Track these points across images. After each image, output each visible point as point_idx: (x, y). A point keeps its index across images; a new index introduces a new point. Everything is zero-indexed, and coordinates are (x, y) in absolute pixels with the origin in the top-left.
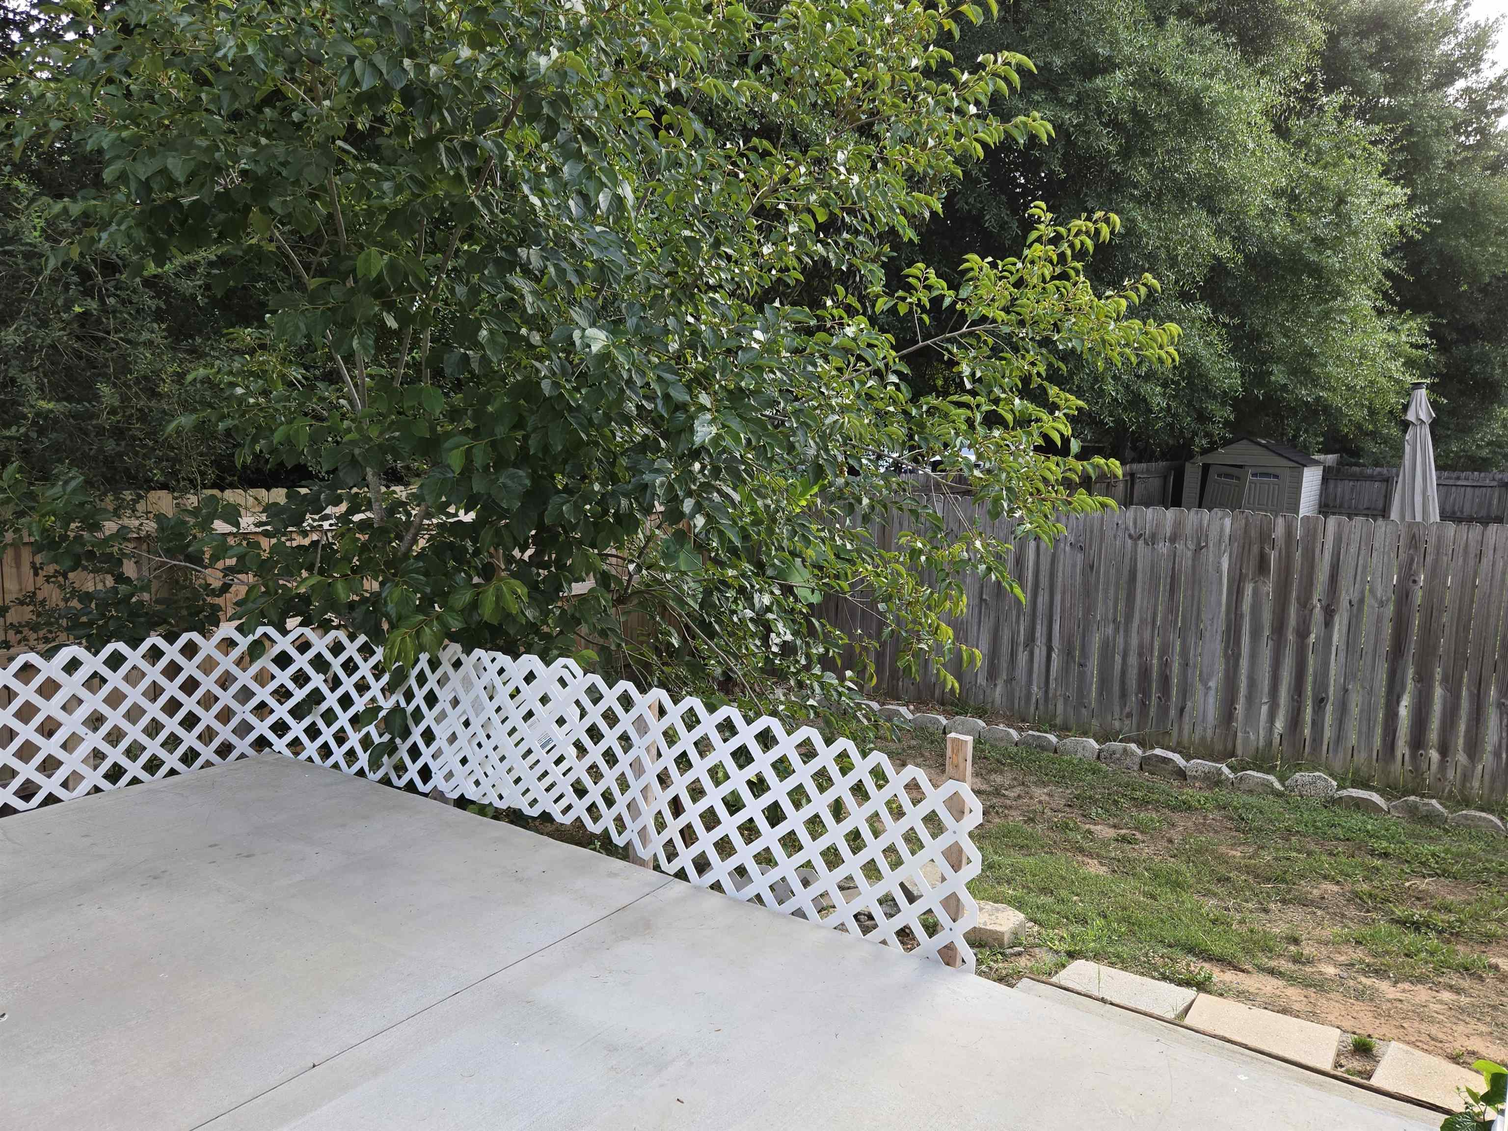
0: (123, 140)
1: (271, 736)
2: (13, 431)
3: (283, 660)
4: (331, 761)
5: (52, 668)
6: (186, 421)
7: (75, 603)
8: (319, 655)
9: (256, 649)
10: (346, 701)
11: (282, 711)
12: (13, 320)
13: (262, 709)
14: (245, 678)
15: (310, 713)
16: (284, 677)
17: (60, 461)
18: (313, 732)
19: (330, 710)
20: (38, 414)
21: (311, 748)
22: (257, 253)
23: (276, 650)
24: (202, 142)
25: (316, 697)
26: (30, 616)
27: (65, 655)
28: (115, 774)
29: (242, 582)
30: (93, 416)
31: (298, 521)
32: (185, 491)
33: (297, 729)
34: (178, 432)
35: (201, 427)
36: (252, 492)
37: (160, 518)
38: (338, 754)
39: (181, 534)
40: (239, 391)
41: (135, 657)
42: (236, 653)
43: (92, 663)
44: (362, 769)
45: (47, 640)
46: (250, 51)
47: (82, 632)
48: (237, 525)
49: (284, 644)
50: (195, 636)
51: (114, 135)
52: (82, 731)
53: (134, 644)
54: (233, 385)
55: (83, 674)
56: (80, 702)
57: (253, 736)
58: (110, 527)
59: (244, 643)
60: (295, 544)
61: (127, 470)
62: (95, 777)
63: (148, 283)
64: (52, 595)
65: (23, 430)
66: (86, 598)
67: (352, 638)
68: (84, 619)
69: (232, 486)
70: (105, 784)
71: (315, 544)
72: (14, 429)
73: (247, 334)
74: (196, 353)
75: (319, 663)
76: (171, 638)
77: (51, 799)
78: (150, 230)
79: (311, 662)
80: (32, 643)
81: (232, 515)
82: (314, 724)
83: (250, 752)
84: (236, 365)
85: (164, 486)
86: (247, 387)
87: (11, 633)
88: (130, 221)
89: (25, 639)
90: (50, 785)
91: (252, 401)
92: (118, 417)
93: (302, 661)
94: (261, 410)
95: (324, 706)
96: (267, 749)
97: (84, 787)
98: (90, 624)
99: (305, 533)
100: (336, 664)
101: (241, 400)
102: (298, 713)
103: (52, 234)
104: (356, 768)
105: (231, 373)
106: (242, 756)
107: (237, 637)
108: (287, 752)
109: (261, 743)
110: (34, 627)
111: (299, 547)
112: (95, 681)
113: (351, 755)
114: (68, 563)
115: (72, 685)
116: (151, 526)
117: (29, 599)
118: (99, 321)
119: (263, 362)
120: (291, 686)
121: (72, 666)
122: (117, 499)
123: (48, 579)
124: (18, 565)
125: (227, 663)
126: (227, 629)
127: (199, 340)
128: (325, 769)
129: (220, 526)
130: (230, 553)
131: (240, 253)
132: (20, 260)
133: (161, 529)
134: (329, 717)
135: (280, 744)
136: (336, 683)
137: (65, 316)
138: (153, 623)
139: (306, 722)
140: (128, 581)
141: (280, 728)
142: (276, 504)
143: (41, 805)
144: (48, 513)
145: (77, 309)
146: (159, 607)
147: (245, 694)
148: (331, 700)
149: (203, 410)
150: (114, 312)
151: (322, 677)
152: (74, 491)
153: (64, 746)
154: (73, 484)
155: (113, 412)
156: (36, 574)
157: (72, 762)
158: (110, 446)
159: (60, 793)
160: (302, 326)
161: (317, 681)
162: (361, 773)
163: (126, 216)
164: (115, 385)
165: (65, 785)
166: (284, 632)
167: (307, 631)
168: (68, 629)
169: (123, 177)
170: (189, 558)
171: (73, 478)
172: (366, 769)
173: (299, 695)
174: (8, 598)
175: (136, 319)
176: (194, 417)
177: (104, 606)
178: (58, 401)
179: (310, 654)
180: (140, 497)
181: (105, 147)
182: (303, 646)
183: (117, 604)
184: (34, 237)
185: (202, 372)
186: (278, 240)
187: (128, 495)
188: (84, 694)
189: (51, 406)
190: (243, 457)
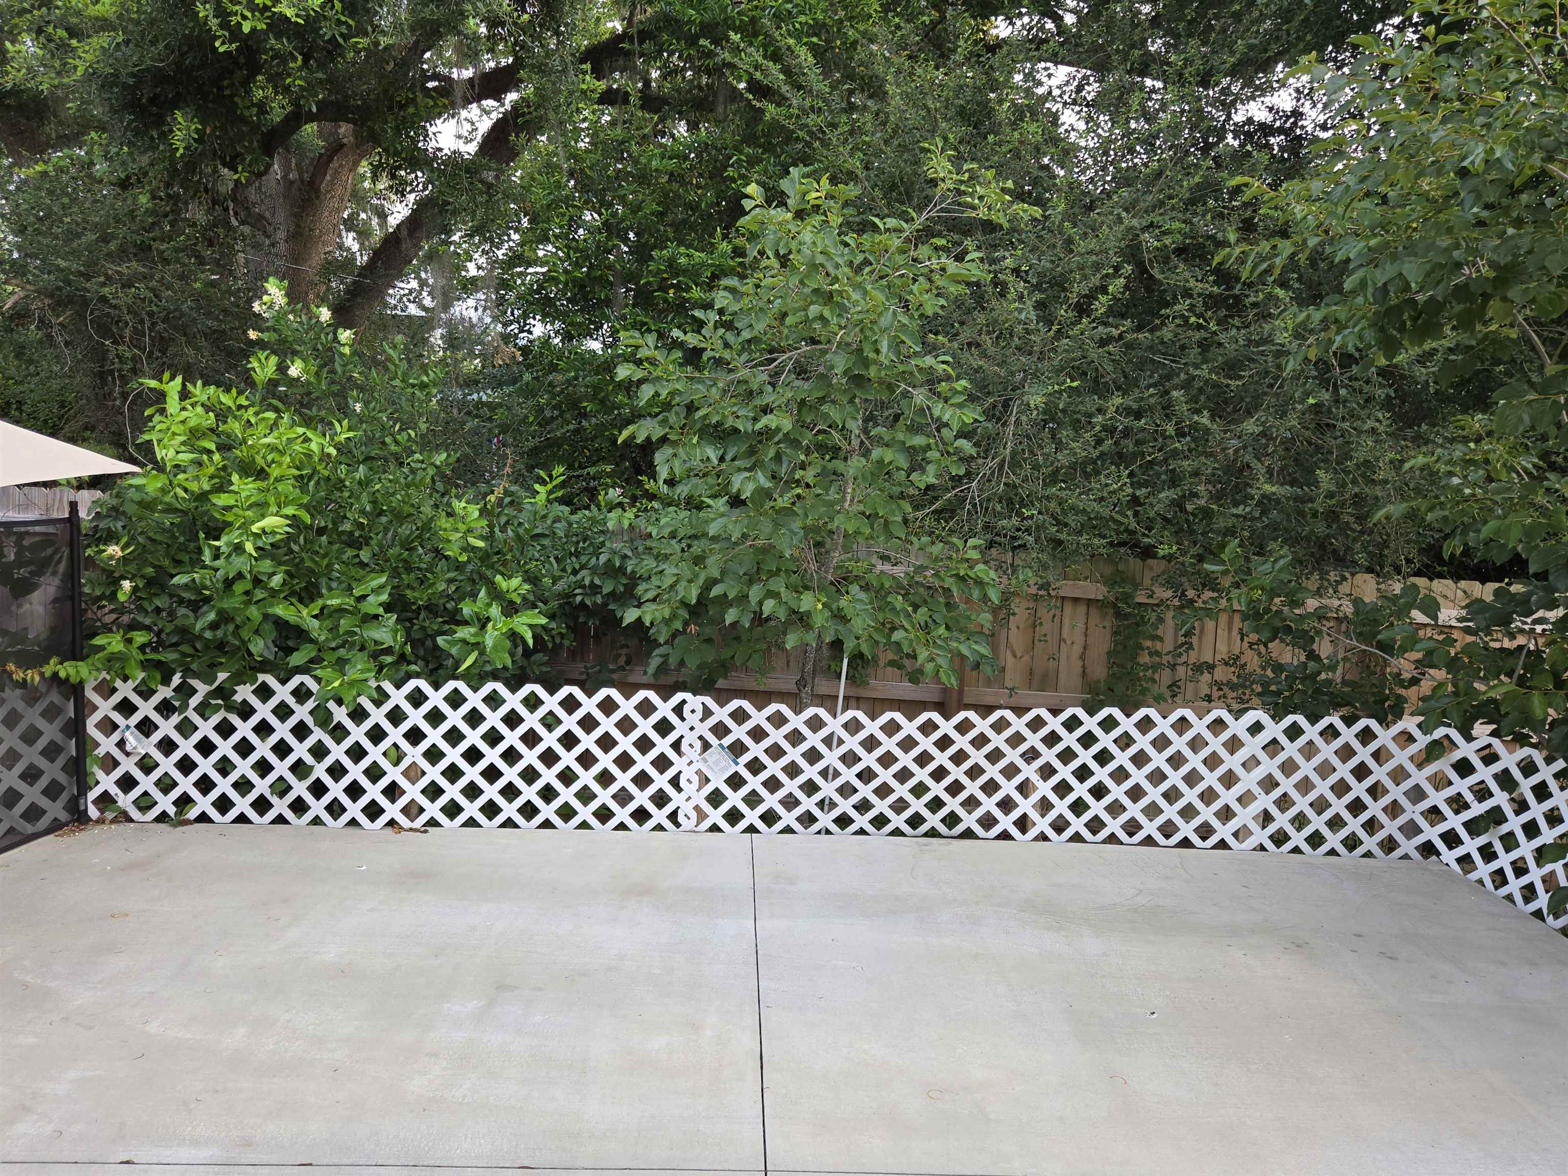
0: (1370, 249)
1: (1440, 845)
2: (1240, 510)
3: (1464, 768)
4: (1504, 891)
5: (1238, 727)
6: (1396, 509)
7: (1269, 673)
8: (1506, 771)
9: (1435, 750)
10: (1531, 830)
11: (1455, 822)
12: (1257, 411)
13: (1434, 814)
14: (1419, 777)
15: (1486, 831)
16: (1462, 786)
17: (1275, 539)
18: (1488, 853)
19: (1511, 834)
20: (1264, 496)
21: (1483, 870)
22: (1494, 340)
23: (1457, 755)
24: (1444, 242)
25: (1496, 816)
26: (1231, 676)
27: (1251, 717)
28: (1280, 838)
29: (1433, 678)
30: (1312, 500)
31: (1505, 621)
32: (1387, 577)
33: (1471, 845)
34: (1388, 518)
35: (1412, 515)
36: (1463, 584)
37: (1357, 602)
38: (1515, 885)
39: (1375, 620)
40: (1456, 481)
41: (1312, 732)
42: (1413, 749)
43: (1274, 730)
44: (1540, 910)
45: (1242, 701)
46: (1498, 154)
47: (1270, 700)
48: (1435, 618)
49: (1466, 750)
50: (1373, 724)
51: (1362, 244)
52: (1257, 790)
53: (1313, 719)
54: (1451, 474)
55: (1264, 737)
56: (1258, 763)
57: (1420, 839)
58: (1312, 604)
59: (1423, 740)
60: (1497, 645)
61: (1335, 552)
62: (1261, 836)
63: (1382, 372)
64: (1252, 661)
65: (1248, 509)
66: (1279, 668)
67: (1549, 760)
68: (1273, 688)
69: (1441, 576)
70: (1269, 845)
71: (1520, 648)
72: (1241, 507)
73: (1478, 421)
74: (1420, 440)
75: (1505, 780)
76: (1349, 721)
77: (1222, 845)
78: (1382, 330)
79: (1496, 776)
80: (1229, 701)
81: (1431, 607)
82: (1490, 845)
83: (1415, 855)
84: (1458, 454)
85: (1370, 570)
86: (1465, 477)
87: (1215, 688)
88: (1364, 323)
89: (1225, 696)
90: (1224, 831)
91: (1467, 491)
92: (1334, 502)
93: (1484, 774)
94: (1477, 501)
95: (1504, 829)
96: (1434, 858)
97: (1251, 842)
98: (1278, 693)
99: (1512, 637)
100: (1526, 785)
101: (1458, 490)
102: (1473, 827)
103: (1299, 334)
104: (1533, 906)
105: (1449, 462)
106: (1406, 857)
107: (1416, 733)
108: (1455, 866)
109: (1428, 849)
110: (1233, 687)
111: (1502, 650)
112: (1273, 747)
113: (1529, 892)
114: (1266, 634)
115: (1253, 746)
116: (1348, 609)
117: (1233, 661)
118: (1329, 411)
119: (1489, 451)
120: (1469, 797)
121: (1256, 728)
122: (1321, 579)
123: (1251, 645)
124: (1230, 629)
125: (1402, 757)
126: (1409, 723)
127: (1424, 427)
128: (1496, 897)
129: (1418, 616)
130: (1418, 646)
131: (1474, 343)
132: (1270, 359)
133: (1357, 613)
134: (1509, 842)
135: (1449, 856)
136: (1521, 806)
137: (1299, 407)
138: (1335, 704)
139: (1482, 840)
140: (1318, 658)
141: (1451, 839)
142: (1481, 601)
143: (1214, 848)
144: (1256, 587)
145: (1311, 401)
146: (1346, 689)
147: (1417, 794)
148: (1514, 824)
149: (1415, 499)
150: (1345, 401)
151: (1505, 796)
152: (1281, 570)
153: (1239, 800)
154: (1282, 562)
155: (1330, 495)
156: (1242, 640)
157: (1245, 816)
158: (1321, 528)
159: (1231, 841)
160: (1526, 418)
161: (1500, 798)
162: (1538, 914)
163: (1363, 317)
164: (1335, 471)
165: (1236, 835)
166: (1469, 738)
167: (1496, 743)
168: (1259, 695)
169: (1363, 284)
170: (1382, 646)
171: (1282, 557)
172: (1545, 911)
173: (1477, 809)
174: (1218, 657)
175: (1363, 408)
176: (1405, 505)
177: (1291, 679)
178: (1282, 485)
179: (1497, 767)
180: (1344, 579)
181: (1352, 256)
182: (1490, 758)
183: (1304, 679)
184: (1283, 337)
185: (1421, 460)
186: (1520, 325)
187: (1333, 576)
188: (1262, 756)
189: (1274, 489)
190: (1452, 548)
